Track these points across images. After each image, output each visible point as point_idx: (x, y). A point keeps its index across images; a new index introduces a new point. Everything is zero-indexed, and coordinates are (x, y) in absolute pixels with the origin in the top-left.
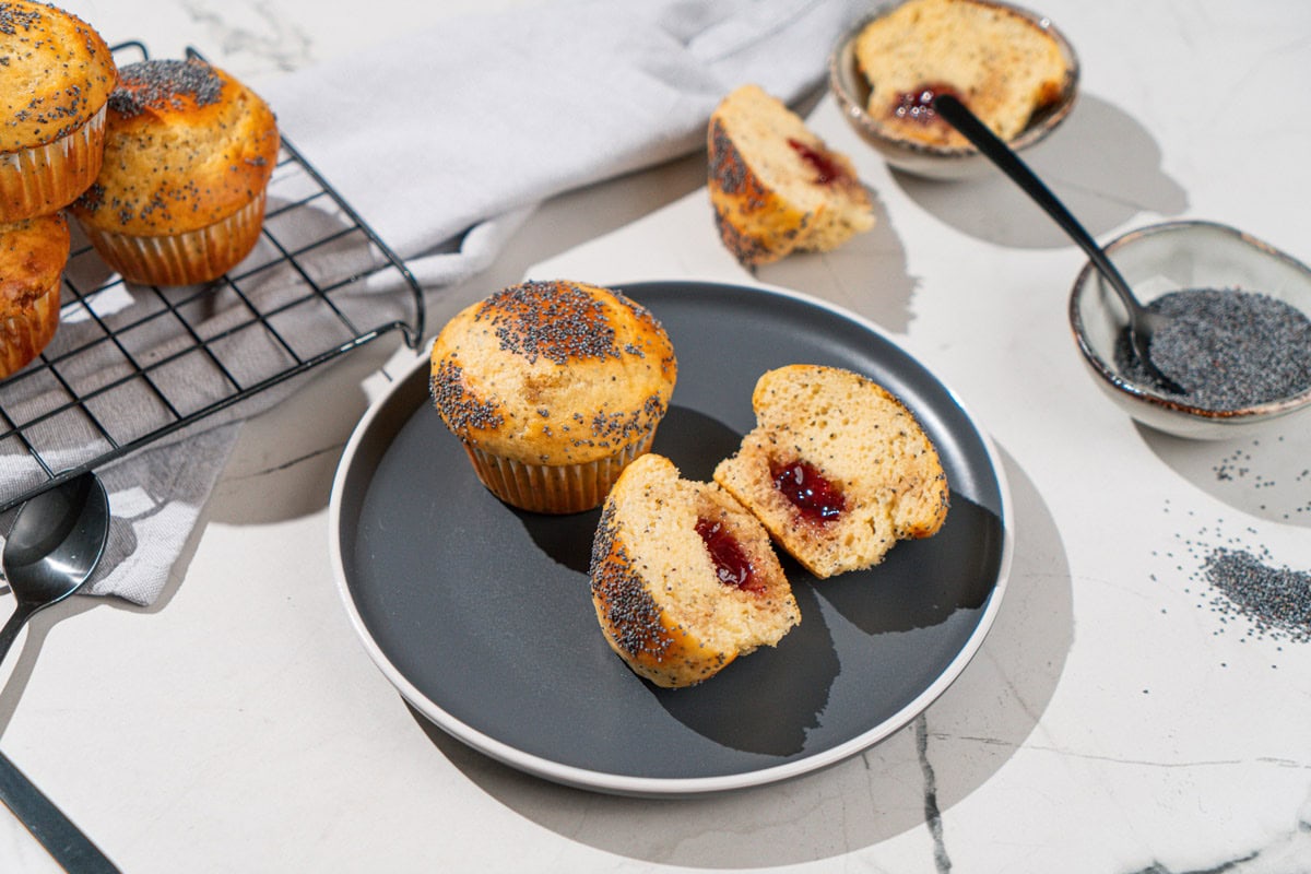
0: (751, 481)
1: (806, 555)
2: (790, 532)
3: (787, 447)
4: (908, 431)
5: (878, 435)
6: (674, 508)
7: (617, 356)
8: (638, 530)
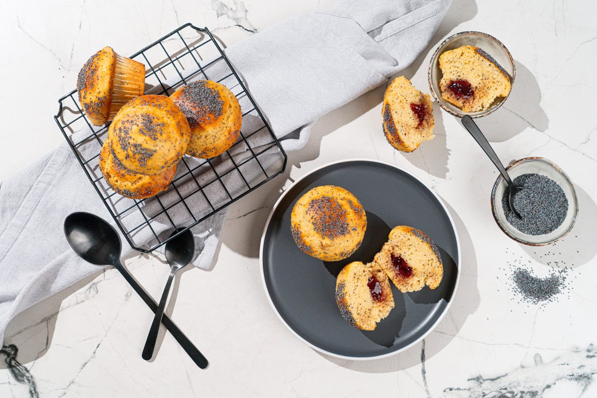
0: (385, 262)
1: (399, 286)
2: (395, 279)
3: (397, 252)
4: (434, 259)
5: (425, 258)
6: (362, 280)
7: (349, 233)
8: (351, 293)
